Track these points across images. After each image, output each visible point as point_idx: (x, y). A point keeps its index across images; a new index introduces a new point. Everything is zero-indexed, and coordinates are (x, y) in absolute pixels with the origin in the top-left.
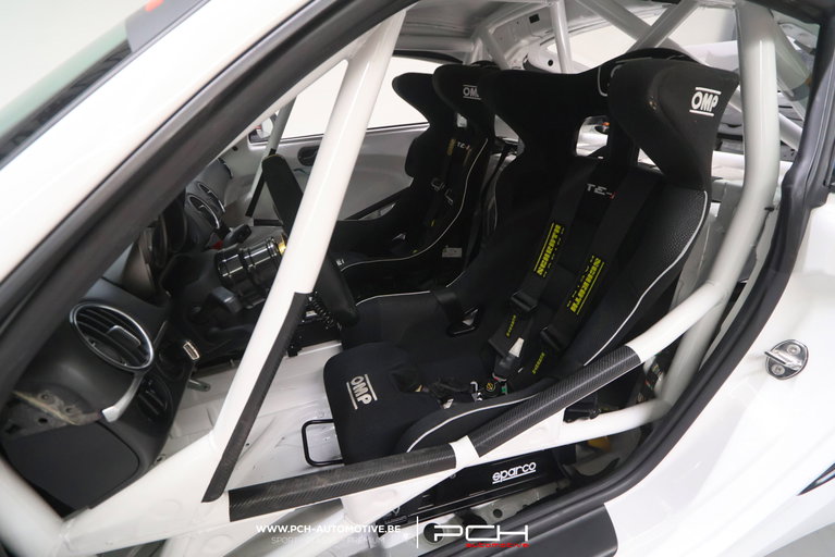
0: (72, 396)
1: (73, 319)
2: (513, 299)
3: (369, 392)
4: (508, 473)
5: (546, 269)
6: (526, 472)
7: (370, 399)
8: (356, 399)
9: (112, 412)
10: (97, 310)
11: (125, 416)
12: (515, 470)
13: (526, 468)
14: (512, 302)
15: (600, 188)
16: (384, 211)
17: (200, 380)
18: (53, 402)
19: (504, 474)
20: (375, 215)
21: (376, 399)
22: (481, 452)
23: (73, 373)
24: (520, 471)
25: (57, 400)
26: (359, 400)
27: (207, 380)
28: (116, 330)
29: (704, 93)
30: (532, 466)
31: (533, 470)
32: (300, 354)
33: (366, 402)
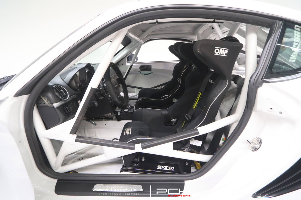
0: (49, 99)
1: (54, 86)
2: (185, 116)
3: (129, 132)
4: (163, 167)
5: (196, 107)
6: (170, 169)
7: (129, 134)
8: (125, 132)
9: (56, 105)
10: (60, 87)
11: (58, 108)
12: (166, 167)
13: (170, 168)
14: (185, 117)
15: (212, 81)
16: (163, 87)
17: (95, 122)
18: (46, 100)
19: (162, 167)
20: (160, 88)
21: (130, 134)
22: (143, 148)
23: (50, 95)
24: (168, 168)
25: (46, 99)
26: (126, 133)
27: (96, 122)
28: (61, 91)
29: (220, 49)
30: (173, 168)
31: (173, 170)
32: (121, 121)
33: (127, 134)
